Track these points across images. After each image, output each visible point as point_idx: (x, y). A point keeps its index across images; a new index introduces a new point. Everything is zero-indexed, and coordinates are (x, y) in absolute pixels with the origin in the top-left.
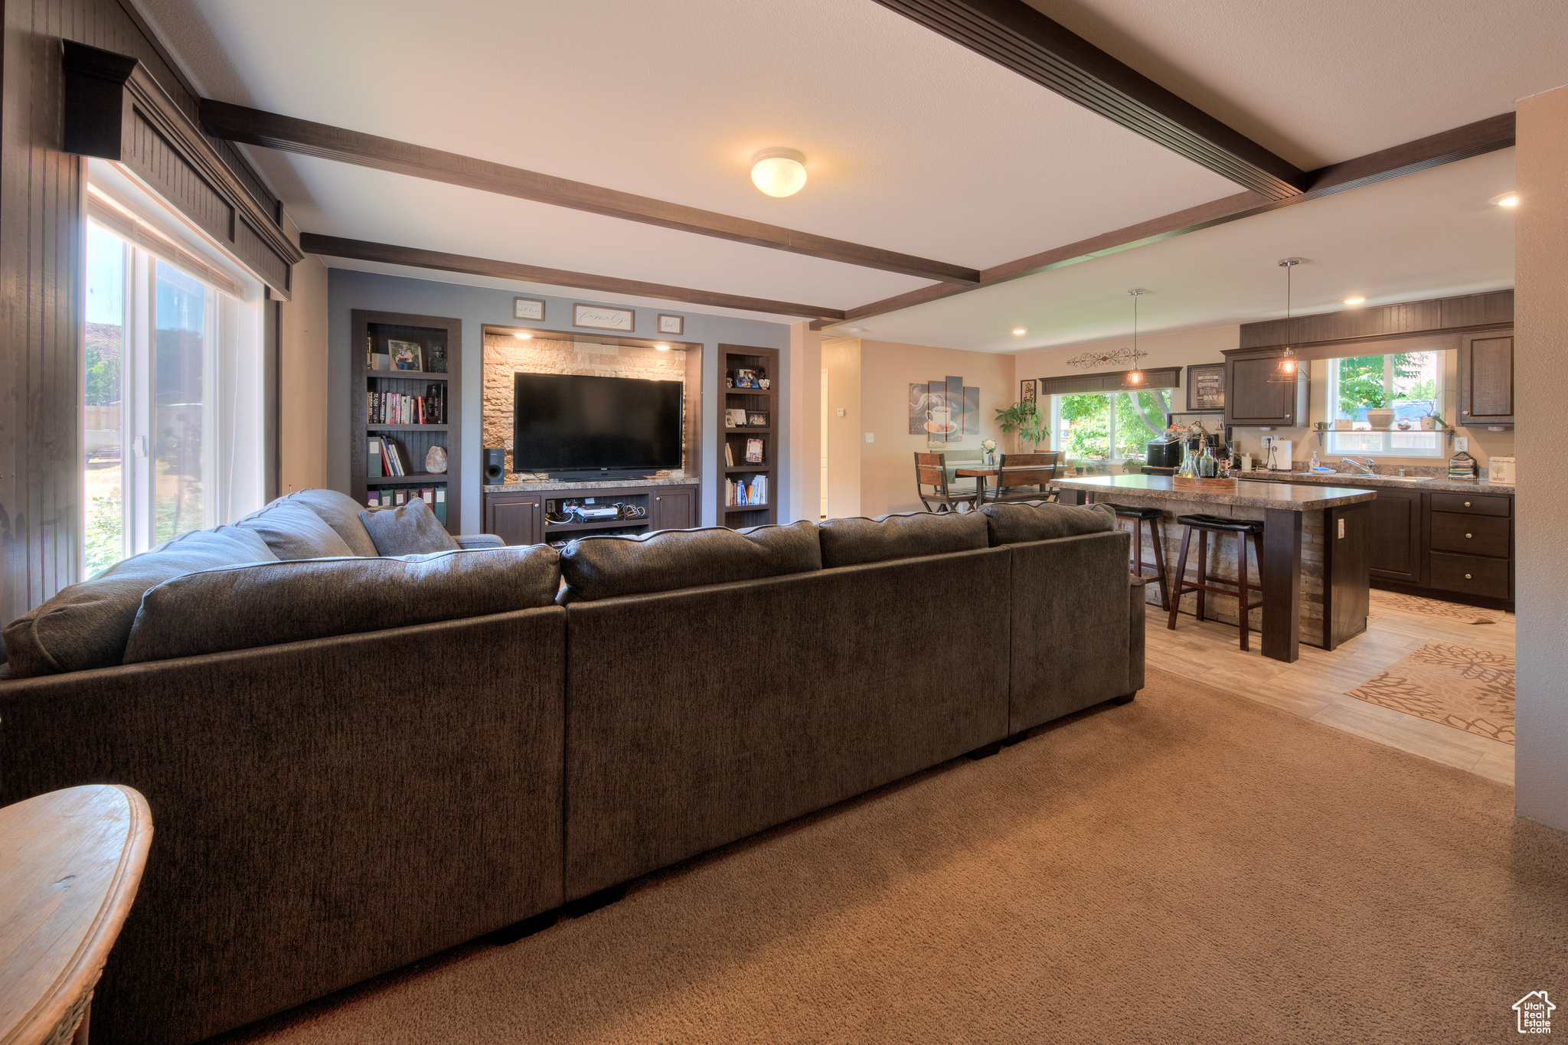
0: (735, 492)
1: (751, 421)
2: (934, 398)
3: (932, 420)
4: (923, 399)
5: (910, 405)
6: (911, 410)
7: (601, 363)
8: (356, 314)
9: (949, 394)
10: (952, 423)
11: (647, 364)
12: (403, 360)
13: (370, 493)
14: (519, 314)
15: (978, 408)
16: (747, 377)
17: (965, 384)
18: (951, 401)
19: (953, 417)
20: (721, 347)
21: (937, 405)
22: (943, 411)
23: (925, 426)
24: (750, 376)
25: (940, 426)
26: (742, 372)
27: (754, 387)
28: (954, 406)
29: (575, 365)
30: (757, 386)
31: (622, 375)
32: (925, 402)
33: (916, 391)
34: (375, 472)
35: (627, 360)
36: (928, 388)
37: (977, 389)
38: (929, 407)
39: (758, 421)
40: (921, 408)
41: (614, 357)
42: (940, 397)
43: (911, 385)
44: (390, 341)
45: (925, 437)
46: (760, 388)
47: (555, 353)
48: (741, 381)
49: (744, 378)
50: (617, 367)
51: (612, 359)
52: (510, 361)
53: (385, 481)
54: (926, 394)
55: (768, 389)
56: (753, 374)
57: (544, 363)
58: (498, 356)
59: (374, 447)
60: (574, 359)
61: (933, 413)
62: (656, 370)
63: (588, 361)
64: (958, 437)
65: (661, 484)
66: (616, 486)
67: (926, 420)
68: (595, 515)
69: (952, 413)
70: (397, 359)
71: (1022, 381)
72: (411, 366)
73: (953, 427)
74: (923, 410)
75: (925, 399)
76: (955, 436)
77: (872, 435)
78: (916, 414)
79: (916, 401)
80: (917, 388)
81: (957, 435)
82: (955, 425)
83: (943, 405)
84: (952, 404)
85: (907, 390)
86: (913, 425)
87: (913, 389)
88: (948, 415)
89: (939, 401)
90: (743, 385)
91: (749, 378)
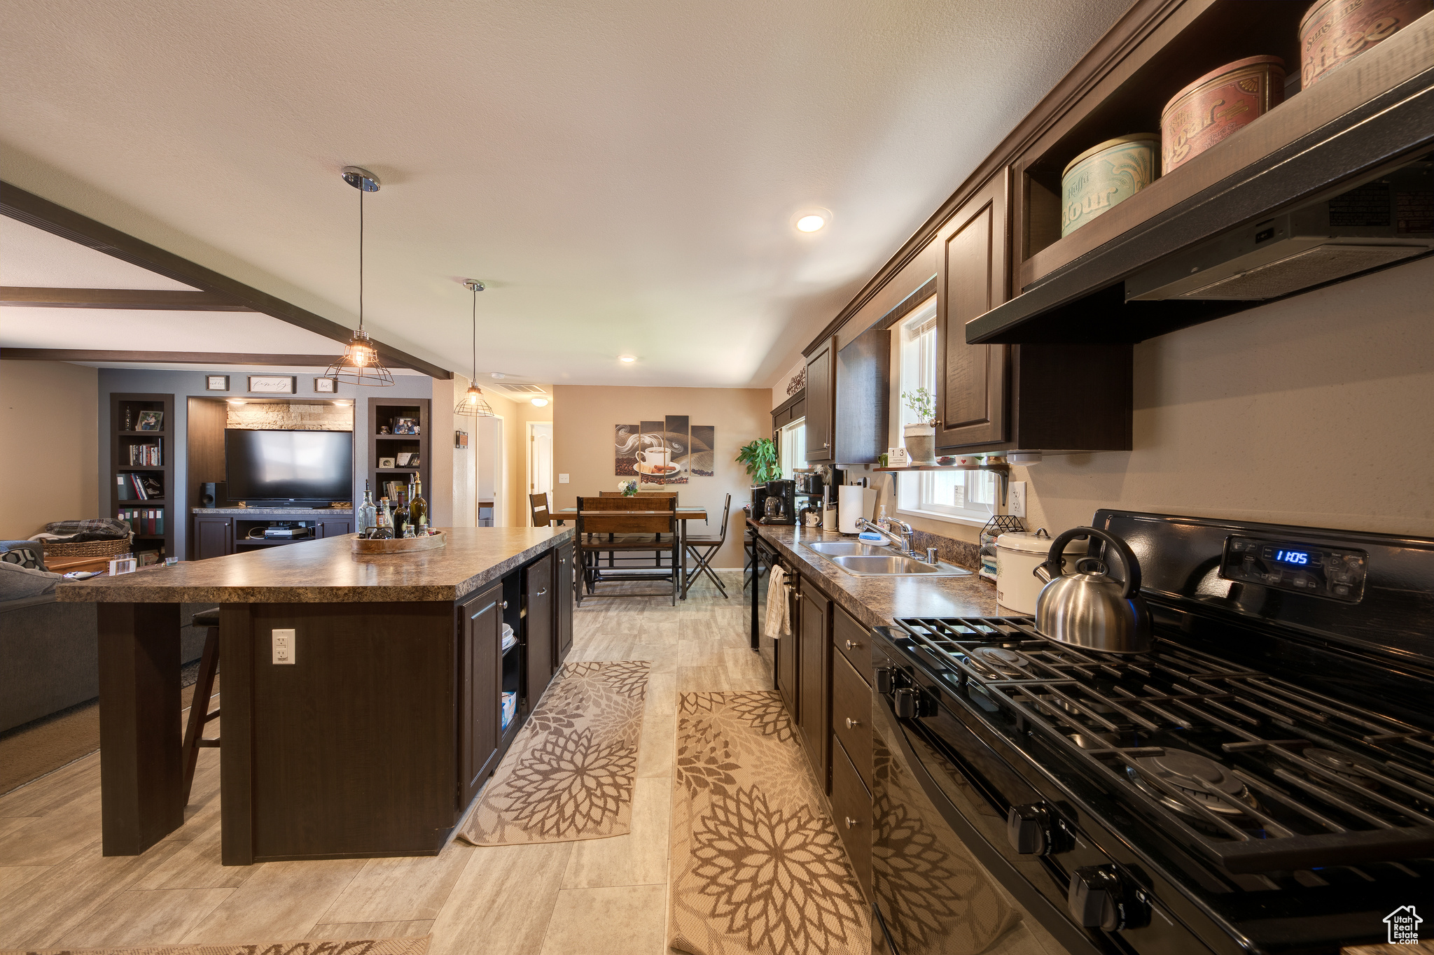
1: (412, 462)
2: (647, 439)
3: (644, 460)
4: (632, 440)
5: (616, 446)
6: (617, 451)
8: (113, 396)
9: (669, 434)
10: (672, 464)
12: (148, 424)
13: (120, 510)
14: (211, 387)
15: (711, 447)
16: (406, 425)
17: (694, 423)
18: (671, 440)
19: (674, 458)
20: (371, 400)
21: (651, 445)
22: (661, 452)
23: (636, 467)
24: (409, 424)
25: (656, 467)
26: (402, 421)
27: (410, 433)
28: (676, 446)
29: (289, 422)
32: (636, 443)
33: (622, 433)
34: (123, 496)
36: (648, 427)
37: (712, 428)
38: (644, 447)
40: (628, 450)
42: (655, 437)
43: (617, 426)
44: (142, 412)
48: (399, 428)
49: (403, 426)
50: (321, 422)
52: (244, 421)
53: (135, 502)
54: (638, 435)
55: (420, 433)
56: (412, 423)
57: (268, 421)
59: (121, 480)
61: (647, 454)
63: (300, 418)
64: (682, 479)
65: (323, 513)
67: (637, 462)
69: (672, 453)
70: (143, 423)
72: (153, 427)
73: (674, 469)
74: (633, 450)
75: (635, 440)
76: (677, 478)
77: (567, 475)
78: (622, 455)
79: (623, 442)
80: (623, 430)
81: (680, 477)
82: (678, 467)
83: (660, 445)
84: (673, 444)
85: (614, 430)
86: (619, 466)
87: (619, 430)
88: (668, 456)
89: (655, 441)
90: (400, 432)
91: (408, 425)
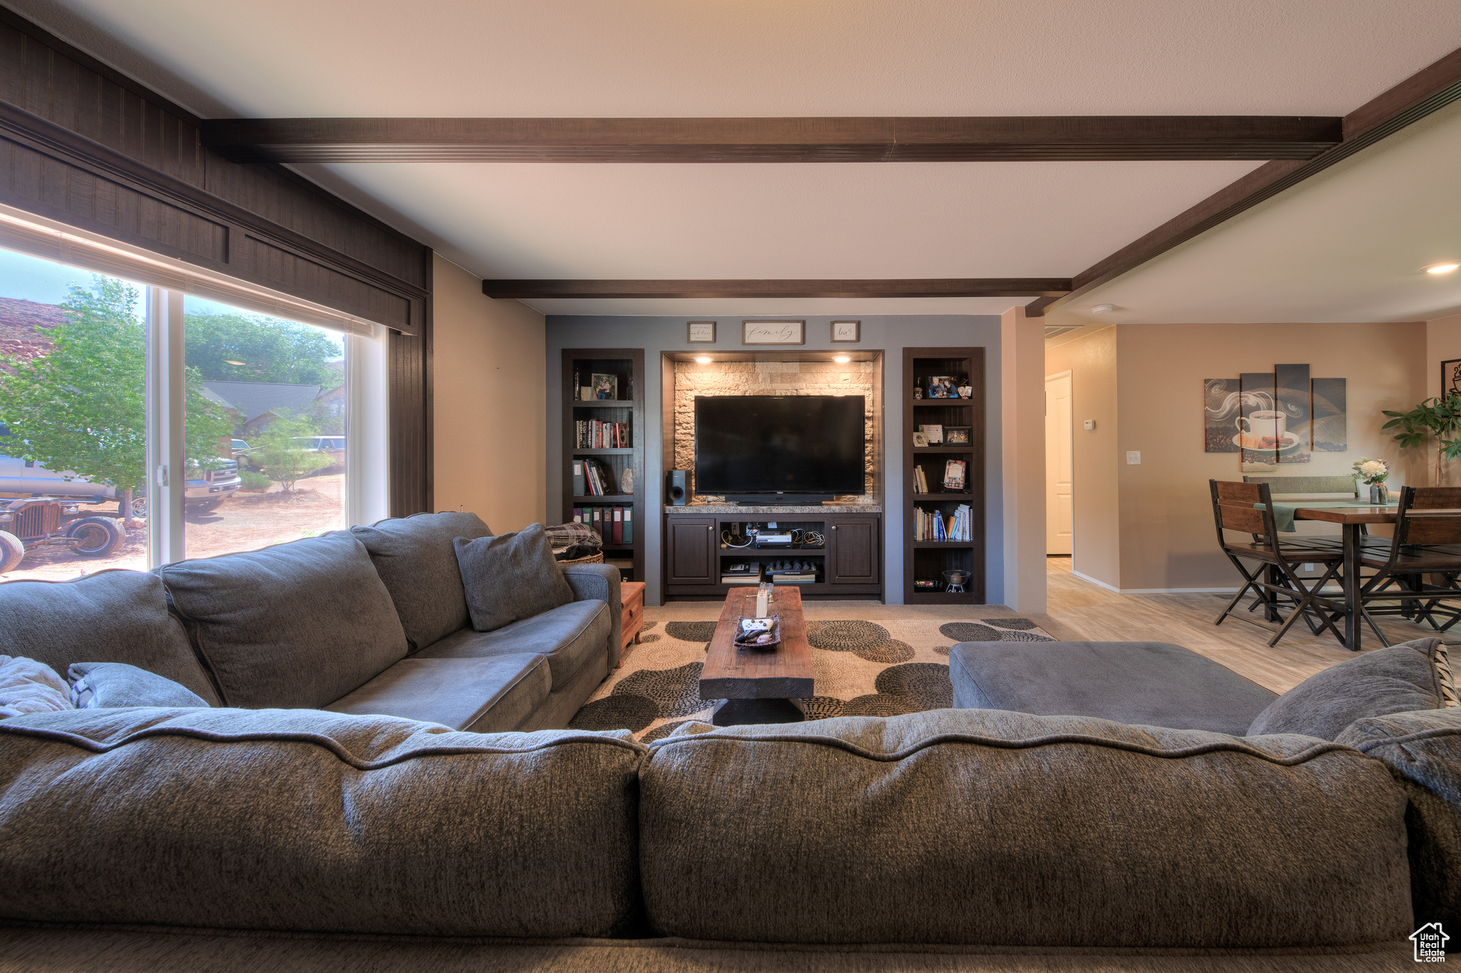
0: (930, 523)
1: (949, 438)
2: (1251, 398)
3: (1248, 430)
4: (1230, 401)
5: (1206, 411)
6: (1207, 418)
7: (782, 382)
8: (566, 353)
9: (1281, 391)
10: (1288, 435)
11: (829, 379)
12: (602, 391)
13: (575, 510)
14: (693, 338)
15: (1344, 410)
16: (942, 386)
17: (1315, 373)
18: (1285, 401)
19: (1291, 425)
20: (907, 351)
21: (1258, 408)
22: (1271, 417)
23: (1236, 440)
24: (947, 384)
25: (1264, 439)
26: (936, 380)
27: (952, 396)
28: (1293, 408)
29: (756, 385)
30: (956, 396)
31: (803, 393)
32: (1234, 405)
33: (1215, 391)
34: (578, 490)
35: (808, 376)
36: (1241, 383)
37: (1342, 382)
38: (1242, 411)
39: (958, 438)
40: (1225, 416)
41: (795, 375)
42: (1263, 396)
43: (1206, 381)
44: (593, 375)
45: (1236, 457)
46: (960, 397)
47: (738, 374)
48: (934, 391)
49: (938, 386)
50: (798, 385)
51: (793, 378)
52: (697, 386)
53: (587, 499)
54: (1236, 394)
55: (970, 398)
56: (951, 382)
57: (728, 386)
58: (688, 382)
59: (578, 469)
60: (756, 380)
61: (1251, 420)
62: (839, 386)
63: (770, 380)
64: (1302, 456)
65: (837, 511)
66: (788, 511)
67: (1236, 432)
68: (769, 541)
69: (1288, 418)
70: (598, 390)
71: (1442, 363)
72: (608, 396)
73: (1291, 441)
74: (1230, 417)
75: (1234, 401)
76: (1296, 455)
77: (1138, 454)
78: (1216, 423)
79: (1218, 404)
80: (1217, 386)
81: (1299, 453)
82: (1295, 438)
83: (1270, 409)
84: (1289, 405)
85: (1198, 389)
86: (1212, 439)
87: (1211, 387)
88: (1281, 423)
89: (1262, 402)
90: (937, 395)
91: (945, 386)
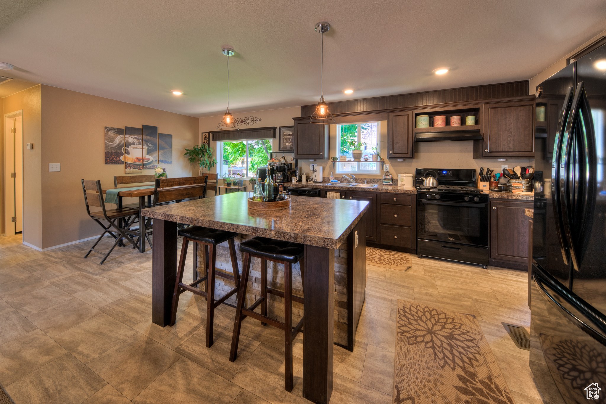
2: (130, 139)
3: (128, 153)
4: (119, 139)
5: (105, 143)
6: (106, 146)
9: (145, 137)
10: (148, 157)
15: (171, 147)
17: (160, 131)
18: (147, 141)
19: (149, 152)
21: (133, 144)
22: (140, 148)
23: (122, 158)
25: (137, 158)
28: (150, 145)
32: (121, 141)
33: (111, 133)
36: (127, 131)
37: (170, 136)
38: (127, 145)
40: (116, 146)
42: (136, 138)
43: (106, 128)
45: (122, 166)
54: (122, 136)
61: (130, 149)
64: (154, 166)
67: (123, 154)
69: (148, 149)
71: (202, 133)
73: (149, 160)
74: (120, 146)
75: (121, 139)
76: (151, 165)
77: (59, 165)
78: (111, 149)
79: (112, 140)
80: (112, 131)
81: (153, 164)
82: (151, 158)
83: (139, 144)
84: (148, 144)
85: (102, 131)
86: (108, 157)
87: (109, 131)
88: (145, 151)
89: (136, 141)
